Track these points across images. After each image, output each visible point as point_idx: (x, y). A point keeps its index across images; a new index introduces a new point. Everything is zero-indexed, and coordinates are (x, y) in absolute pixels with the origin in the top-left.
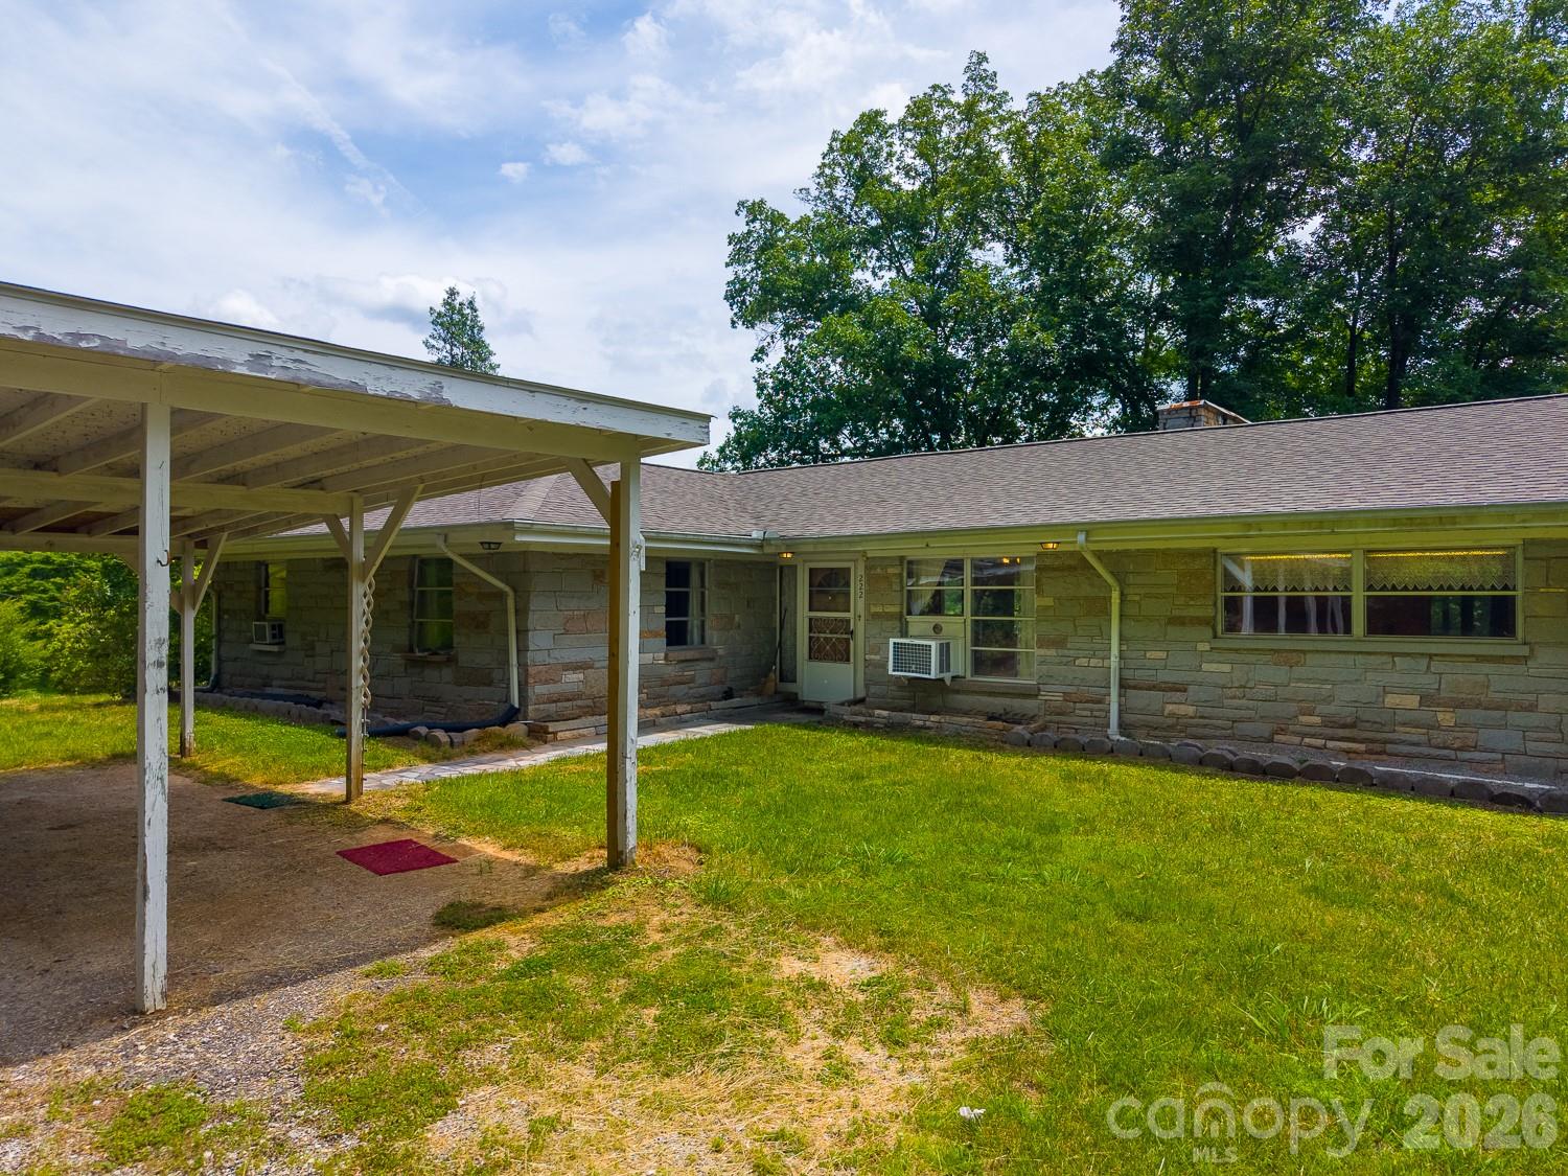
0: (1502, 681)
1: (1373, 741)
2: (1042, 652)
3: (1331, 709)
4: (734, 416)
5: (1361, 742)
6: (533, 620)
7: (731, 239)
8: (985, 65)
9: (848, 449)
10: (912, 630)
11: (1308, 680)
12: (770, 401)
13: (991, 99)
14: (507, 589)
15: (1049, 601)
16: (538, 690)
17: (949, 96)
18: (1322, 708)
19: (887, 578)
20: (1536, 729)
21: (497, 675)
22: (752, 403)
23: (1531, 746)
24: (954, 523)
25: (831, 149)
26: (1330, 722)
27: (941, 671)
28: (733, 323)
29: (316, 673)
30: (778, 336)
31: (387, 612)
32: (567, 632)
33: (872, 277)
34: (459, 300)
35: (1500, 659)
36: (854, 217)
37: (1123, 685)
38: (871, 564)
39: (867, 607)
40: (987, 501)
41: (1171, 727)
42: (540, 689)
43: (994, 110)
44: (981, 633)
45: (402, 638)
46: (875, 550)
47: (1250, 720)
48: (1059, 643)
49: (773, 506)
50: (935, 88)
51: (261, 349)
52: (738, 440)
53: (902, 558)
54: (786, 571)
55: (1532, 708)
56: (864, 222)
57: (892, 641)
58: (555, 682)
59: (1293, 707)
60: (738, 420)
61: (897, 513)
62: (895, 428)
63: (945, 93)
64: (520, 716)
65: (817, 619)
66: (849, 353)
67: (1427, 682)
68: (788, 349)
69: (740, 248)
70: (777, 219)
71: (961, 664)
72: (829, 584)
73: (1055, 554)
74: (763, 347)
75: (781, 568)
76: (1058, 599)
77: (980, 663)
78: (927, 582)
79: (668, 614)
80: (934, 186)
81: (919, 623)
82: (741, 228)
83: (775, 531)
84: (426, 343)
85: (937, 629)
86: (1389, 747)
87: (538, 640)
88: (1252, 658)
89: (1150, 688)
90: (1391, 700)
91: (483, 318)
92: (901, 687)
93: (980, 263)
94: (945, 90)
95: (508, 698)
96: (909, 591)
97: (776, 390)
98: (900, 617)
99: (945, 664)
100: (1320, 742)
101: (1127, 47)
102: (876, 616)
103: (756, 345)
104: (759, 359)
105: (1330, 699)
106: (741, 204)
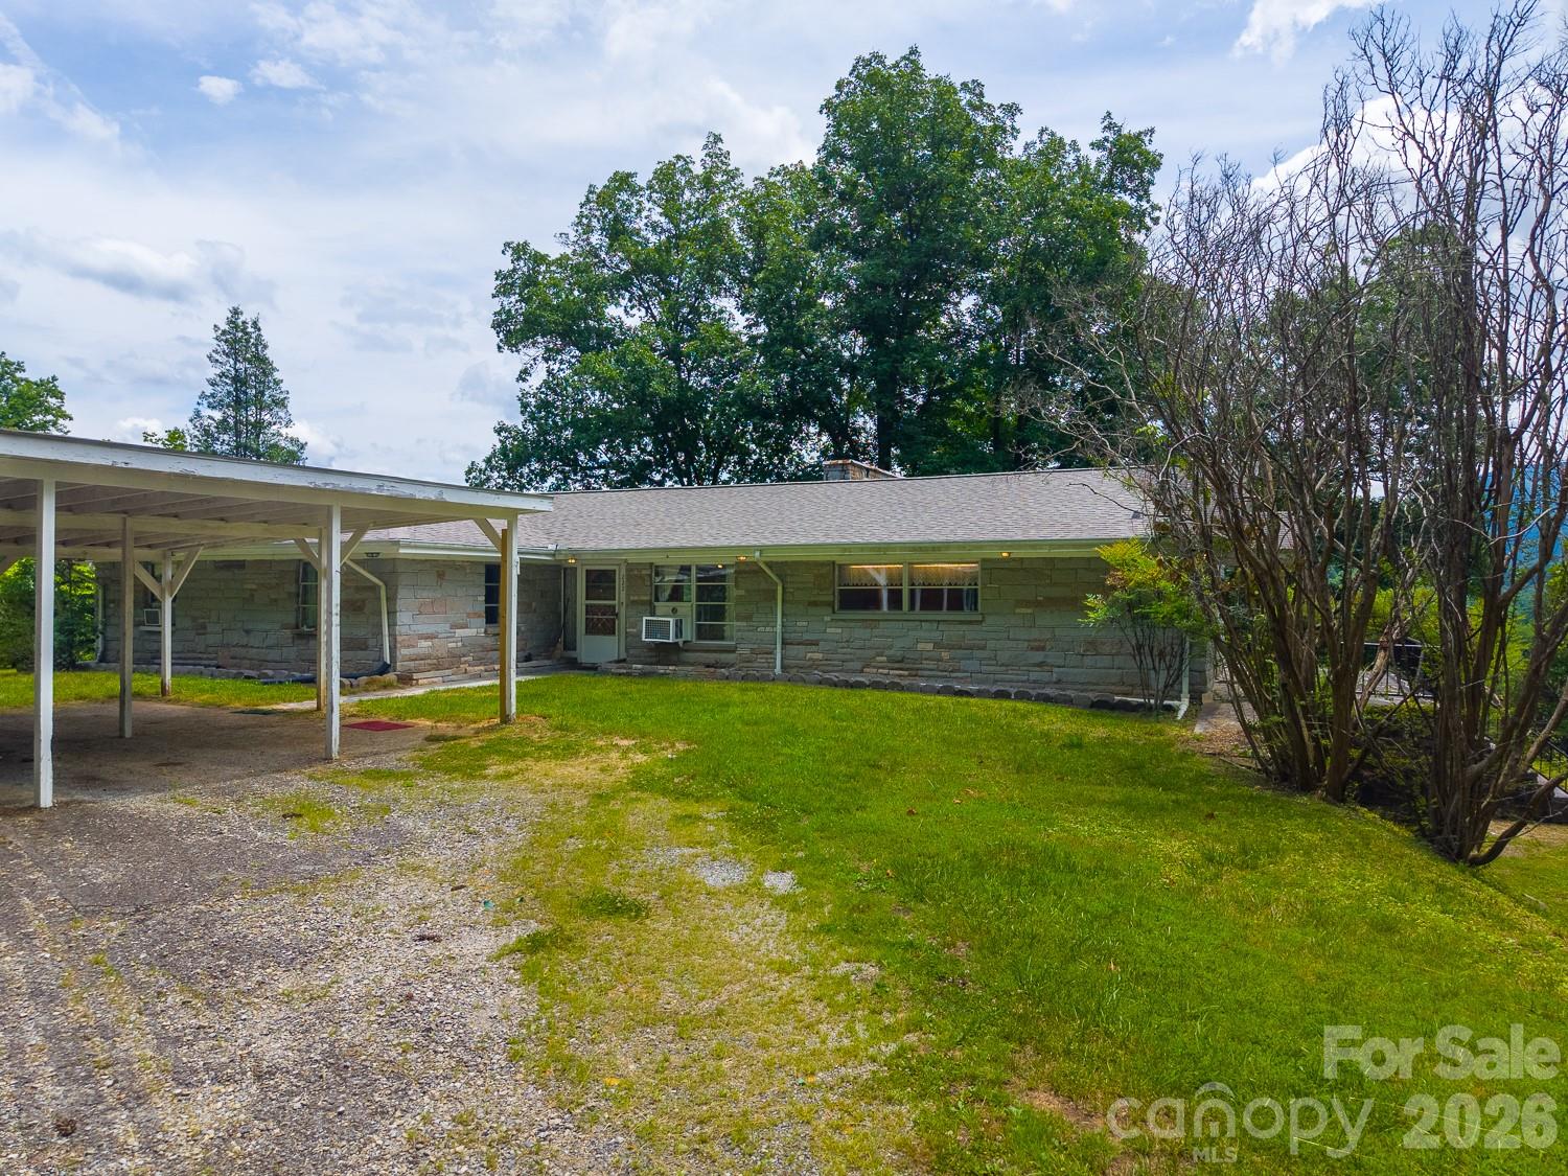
0: (971, 634)
1: (912, 669)
2: (739, 623)
3: (891, 652)
4: (498, 431)
5: (907, 670)
6: (400, 604)
7: (498, 275)
8: (720, 145)
9: (604, 462)
10: (658, 612)
11: (881, 637)
12: (532, 418)
13: (726, 172)
14: (381, 584)
15: (742, 592)
16: (403, 652)
17: (690, 166)
18: (887, 652)
19: (641, 577)
20: (984, 659)
21: (372, 642)
22: (517, 421)
23: (984, 668)
24: (685, 543)
25: (588, 201)
26: (891, 660)
27: (677, 637)
28: (499, 347)
29: (207, 646)
30: (540, 359)
31: (276, 600)
32: (421, 613)
33: (626, 315)
34: (242, 318)
35: (970, 622)
36: (608, 262)
37: (784, 643)
38: (630, 567)
39: (628, 595)
40: (706, 529)
41: (810, 666)
42: (404, 651)
43: (728, 181)
44: (701, 613)
45: (291, 619)
46: (632, 559)
47: (852, 660)
48: (748, 618)
49: (558, 524)
50: (678, 157)
51: (380, 483)
52: (504, 451)
53: (651, 564)
54: (568, 572)
55: (984, 648)
56: (617, 266)
57: (644, 618)
58: (413, 647)
59: (872, 653)
60: (503, 434)
61: (649, 534)
62: (646, 445)
63: (687, 163)
64: (391, 669)
65: (592, 606)
66: (604, 384)
67: (936, 635)
68: (549, 372)
69: (505, 284)
70: (539, 259)
71: (689, 633)
72: (601, 581)
73: (744, 562)
74: (526, 369)
75: (565, 569)
76: (747, 591)
77: (701, 633)
78: (670, 579)
79: (487, 601)
80: (677, 240)
81: (663, 607)
82: (506, 264)
83: (563, 545)
84: (210, 357)
85: (674, 610)
86: (920, 673)
87: (403, 618)
88: (852, 624)
89: (799, 644)
90: (920, 646)
91: (266, 336)
92: (651, 650)
93: (718, 308)
94: (687, 161)
95: (381, 658)
96: (657, 587)
97: (539, 408)
98: (651, 603)
99: (679, 632)
100: (886, 671)
101: (831, 152)
102: (634, 603)
103: (521, 367)
104: (524, 380)
105: (891, 647)
106: (507, 245)
